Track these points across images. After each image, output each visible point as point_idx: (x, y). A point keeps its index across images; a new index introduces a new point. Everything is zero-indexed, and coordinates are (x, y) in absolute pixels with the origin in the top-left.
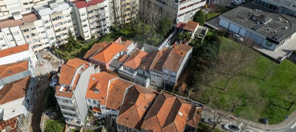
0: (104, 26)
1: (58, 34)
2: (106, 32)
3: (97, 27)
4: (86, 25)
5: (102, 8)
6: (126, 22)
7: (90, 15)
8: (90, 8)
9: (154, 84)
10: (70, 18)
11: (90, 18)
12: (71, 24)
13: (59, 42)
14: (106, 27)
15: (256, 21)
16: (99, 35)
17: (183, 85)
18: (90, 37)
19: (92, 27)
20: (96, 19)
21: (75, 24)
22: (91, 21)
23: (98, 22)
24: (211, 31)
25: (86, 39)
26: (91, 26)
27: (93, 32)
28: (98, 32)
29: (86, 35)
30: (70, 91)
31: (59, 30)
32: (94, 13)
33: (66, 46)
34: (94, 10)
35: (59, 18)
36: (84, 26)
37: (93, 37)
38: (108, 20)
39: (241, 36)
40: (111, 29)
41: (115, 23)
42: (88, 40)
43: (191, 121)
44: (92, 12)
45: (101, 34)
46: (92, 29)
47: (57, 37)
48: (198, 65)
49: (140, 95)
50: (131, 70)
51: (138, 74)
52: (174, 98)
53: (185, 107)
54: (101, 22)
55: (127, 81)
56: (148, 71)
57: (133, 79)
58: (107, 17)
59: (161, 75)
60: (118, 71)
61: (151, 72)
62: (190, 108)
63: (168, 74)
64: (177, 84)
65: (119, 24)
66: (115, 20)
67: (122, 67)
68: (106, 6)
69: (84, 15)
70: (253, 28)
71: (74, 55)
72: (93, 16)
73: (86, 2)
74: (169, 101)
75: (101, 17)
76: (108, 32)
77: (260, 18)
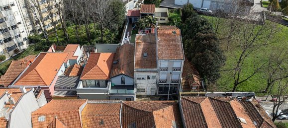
0: (16, 37)
3: (6, 41)
9: (142, 94)
16: (12, 52)
17: (195, 79)
23: (5, 31)
24: (171, 12)
28: (9, 49)
37: (2, 59)
38: (21, 28)
40: (31, 40)
41: (33, 31)
45: (16, 51)
48: (205, 42)
49: (154, 116)
50: (98, 85)
51: (114, 87)
52: (207, 100)
53: (236, 105)
54: (11, 31)
55: (109, 101)
56: (131, 74)
57: (109, 97)
58: (20, 23)
59: (155, 74)
60: (76, 92)
61: (137, 75)
62: (241, 106)
63: (166, 69)
64: (183, 81)
65: (41, 33)
66: (33, 27)
67: (81, 83)
68: (13, 5)
74: (207, 107)
75: (8, 24)
76: (26, 46)
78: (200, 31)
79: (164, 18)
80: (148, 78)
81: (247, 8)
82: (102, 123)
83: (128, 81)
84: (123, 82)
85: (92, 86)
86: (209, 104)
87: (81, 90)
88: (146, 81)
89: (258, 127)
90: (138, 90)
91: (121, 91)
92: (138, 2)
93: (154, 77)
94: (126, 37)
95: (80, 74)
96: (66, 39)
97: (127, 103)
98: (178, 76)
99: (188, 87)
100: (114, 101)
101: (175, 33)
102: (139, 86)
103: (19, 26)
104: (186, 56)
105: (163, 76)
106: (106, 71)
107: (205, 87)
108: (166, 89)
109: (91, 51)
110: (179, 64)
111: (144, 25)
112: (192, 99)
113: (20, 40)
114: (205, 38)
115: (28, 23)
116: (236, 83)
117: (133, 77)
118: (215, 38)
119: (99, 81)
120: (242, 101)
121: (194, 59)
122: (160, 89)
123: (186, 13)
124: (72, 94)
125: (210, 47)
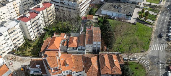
0: (40, 29)
1: (14, 42)
2: (42, 32)
3: (38, 31)
4: (31, 31)
5: (38, 19)
6: (52, 23)
7: (33, 25)
8: (32, 20)
9: (88, 52)
10: (20, 30)
11: (33, 26)
12: (21, 33)
13: (16, 46)
14: (42, 29)
15: (117, 8)
16: (39, 35)
17: (105, 47)
18: (34, 38)
19: (34, 32)
20: (36, 26)
21: (23, 33)
22: (34, 28)
24: (100, 18)
25: (32, 40)
26: (34, 31)
27: (36, 34)
28: (38, 34)
29: (32, 37)
30: (59, 70)
31: (15, 39)
32: (35, 23)
33: (21, 48)
34: (34, 21)
35: (14, 31)
36: (30, 32)
37: (36, 37)
38: (42, 25)
39: (115, 17)
40: (44, 29)
41: (45, 26)
42: (34, 40)
44: (33, 22)
45: (40, 34)
47: (14, 44)
48: (109, 35)
49: (91, 59)
50: (73, 49)
51: (79, 49)
52: (107, 54)
53: (114, 57)
54: (39, 27)
55: (78, 55)
56: (84, 46)
57: (77, 53)
58: (41, 23)
59: (92, 46)
60: (67, 51)
61: (86, 46)
62: (116, 57)
63: (96, 44)
64: (101, 48)
65: (48, 26)
67: (68, 48)
68: (40, 17)
69: (29, 25)
70: (118, 12)
71: (30, 52)
72: (34, 25)
73: (27, 17)
74: (106, 57)
75: (38, 25)
76: (43, 32)
77: (119, 7)
78: (108, 31)
79: (96, 20)
80: (90, 47)
81: (130, 17)
82: (77, 60)
83: (83, 48)
84: (82, 48)
85: (71, 49)
86: (107, 56)
87: (69, 51)
88: (89, 48)
89: (119, 62)
90: (86, 51)
91: (81, 51)
92: (86, 11)
93: (91, 47)
95: (67, 45)
96: (59, 30)
97: (83, 55)
98: (99, 46)
99: (102, 50)
101: (99, 32)
102: (87, 49)
105: (95, 46)
106: (76, 44)
107: (108, 50)
109: (69, 36)
110: (100, 43)
111: (89, 25)
112: (102, 54)
115: (44, 23)
116: (119, 49)
118: (112, 34)
119: (74, 48)
120: (117, 55)
121: (105, 41)
122: (94, 50)
123: (105, 21)
124: (66, 52)
125: (110, 37)
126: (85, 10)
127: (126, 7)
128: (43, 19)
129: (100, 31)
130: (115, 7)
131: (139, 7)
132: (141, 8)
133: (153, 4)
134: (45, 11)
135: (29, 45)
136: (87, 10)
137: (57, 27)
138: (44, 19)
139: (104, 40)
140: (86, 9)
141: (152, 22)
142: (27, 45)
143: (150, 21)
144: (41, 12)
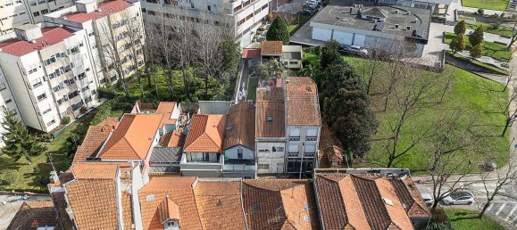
0: (83, 90)
2: (90, 105)
3: (71, 96)
4: (44, 96)
5: (74, 50)
7: (51, 69)
8: (48, 52)
9: (267, 171)
11: (52, 76)
15: (369, 19)
16: (77, 111)
17: (336, 151)
18: (58, 123)
19: (58, 99)
20: (64, 77)
21: (10, 101)
22: (55, 82)
23: (70, 82)
25: (49, 129)
26: (56, 94)
27: (64, 108)
28: (74, 107)
29: (46, 119)
32: (58, 65)
34: (58, 55)
36: (40, 98)
37: (64, 121)
38: (90, 76)
39: (362, 48)
40: (101, 94)
41: (105, 80)
42: (55, 130)
43: (414, 208)
45: (83, 110)
46: (60, 102)
48: (349, 102)
49: (282, 196)
50: (206, 158)
51: (228, 161)
52: (348, 177)
53: (383, 185)
54: (78, 82)
55: (225, 180)
56: (251, 145)
57: (222, 175)
58: (88, 70)
59: (283, 145)
60: (179, 168)
61: (260, 146)
62: (390, 186)
63: (297, 139)
64: (320, 154)
65: (115, 82)
66: (104, 74)
67: (184, 156)
68: (81, 45)
69: (35, 70)
70: (374, 29)
71: (33, 174)
72: (57, 71)
73: (30, 42)
74: (347, 187)
75: (75, 72)
76: (95, 103)
77: (374, 14)
78: (344, 86)
79: (295, 60)
80: (274, 150)
82: (219, 204)
83: (247, 154)
84: (240, 155)
85: (199, 161)
86: (350, 182)
87: (185, 166)
88: (271, 154)
89: (407, 210)
90: (260, 166)
91: (239, 167)
92: (257, 34)
93: (281, 149)
94: (241, 90)
95: (182, 143)
96: (154, 93)
97: (248, 181)
98: (313, 147)
99: (326, 162)
100: (231, 180)
101: (309, 90)
102: (261, 161)
103: (87, 73)
104: (323, 121)
105: (293, 148)
106: (218, 140)
107: (350, 161)
108: (298, 164)
109: (192, 112)
110: (314, 132)
111: (267, 72)
112: (329, 176)
113: (88, 93)
114: (350, 97)
115: (99, 69)
116: (392, 158)
117: (253, 149)
118: (362, 97)
119: (208, 154)
120: (393, 180)
121: (335, 124)
122: (290, 165)
123: (328, 56)
124: (175, 171)
125: (356, 108)
126: (255, 30)
127: (397, 16)
128: (95, 52)
129: (314, 87)
130: (359, 16)
131: (443, 21)
132: (450, 24)
133: (487, 12)
134: (102, 22)
135: (27, 147)
136: (260, 30)
137: (150, 86)
138: (101, 56)
139: (330, 125)
140: (257, 27)
141: (498, 64)
142: (18, 145)
143: (492, 61)
144: (88, 25)
